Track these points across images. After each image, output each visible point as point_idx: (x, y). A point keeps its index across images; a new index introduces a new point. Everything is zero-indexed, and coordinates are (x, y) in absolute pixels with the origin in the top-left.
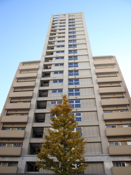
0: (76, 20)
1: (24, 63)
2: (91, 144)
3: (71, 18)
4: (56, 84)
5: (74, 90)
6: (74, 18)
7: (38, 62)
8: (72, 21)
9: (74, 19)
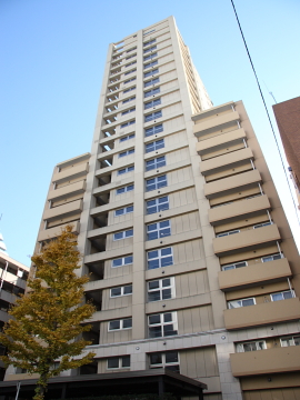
0: (158, 40)
1: (61, 167)
2: (193, 310)
3: (147, 39)
4: (122, 195)
5: (157, 201)
6: (153, 36)
7: (87, 157)
8: (150, 46)
9: (154, 40)
